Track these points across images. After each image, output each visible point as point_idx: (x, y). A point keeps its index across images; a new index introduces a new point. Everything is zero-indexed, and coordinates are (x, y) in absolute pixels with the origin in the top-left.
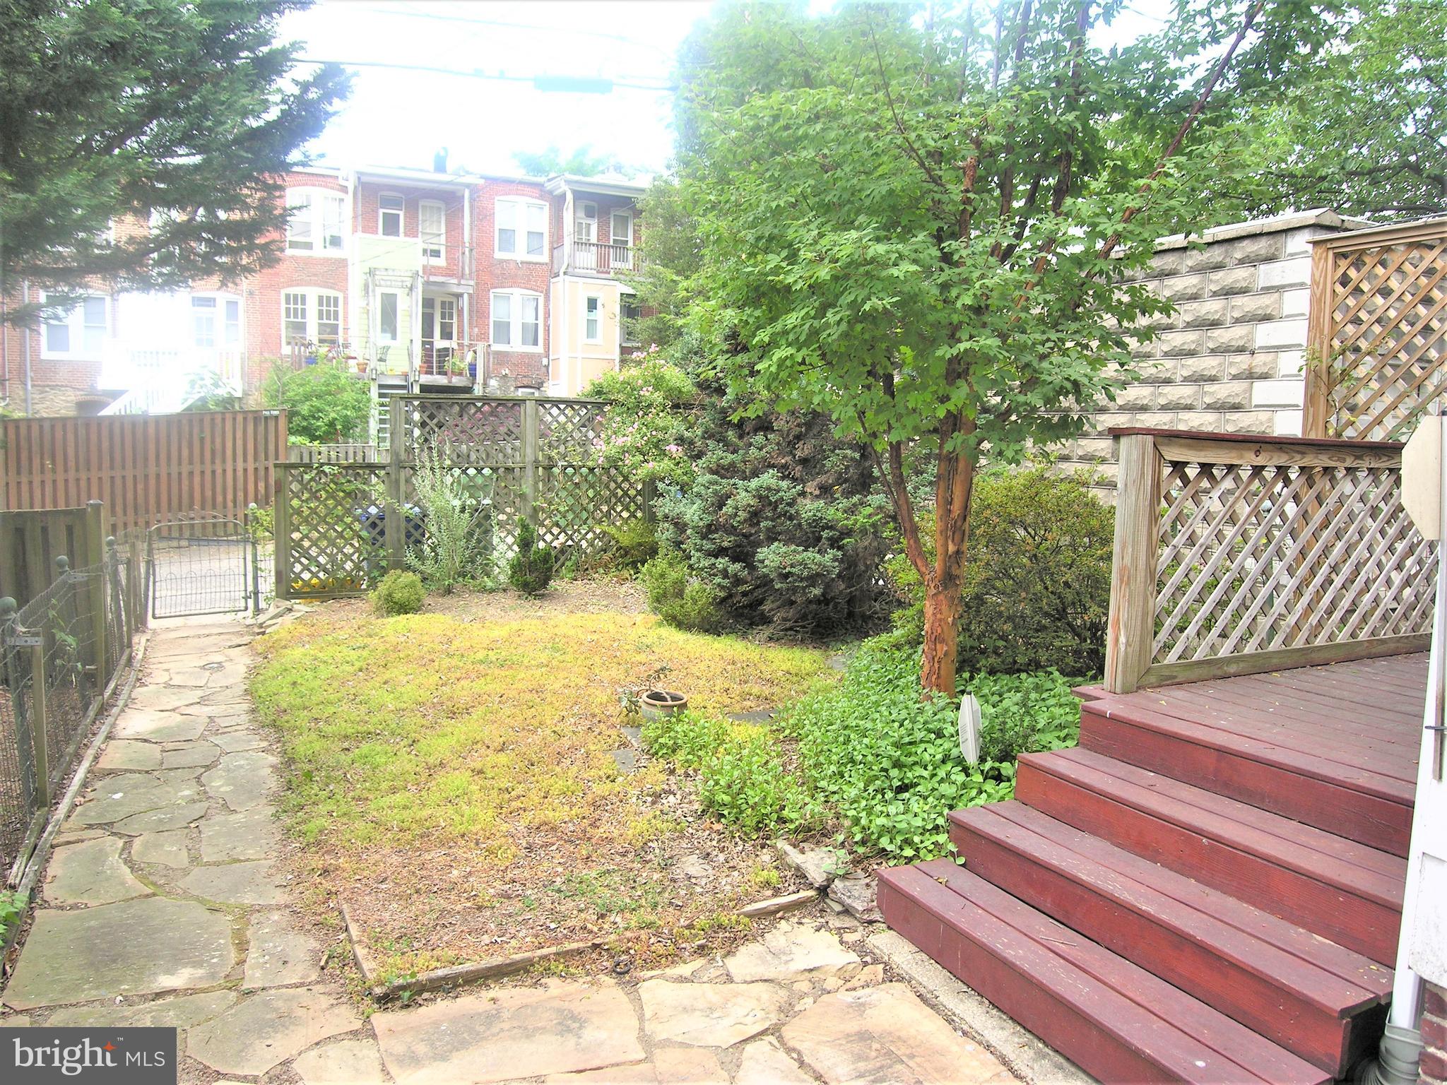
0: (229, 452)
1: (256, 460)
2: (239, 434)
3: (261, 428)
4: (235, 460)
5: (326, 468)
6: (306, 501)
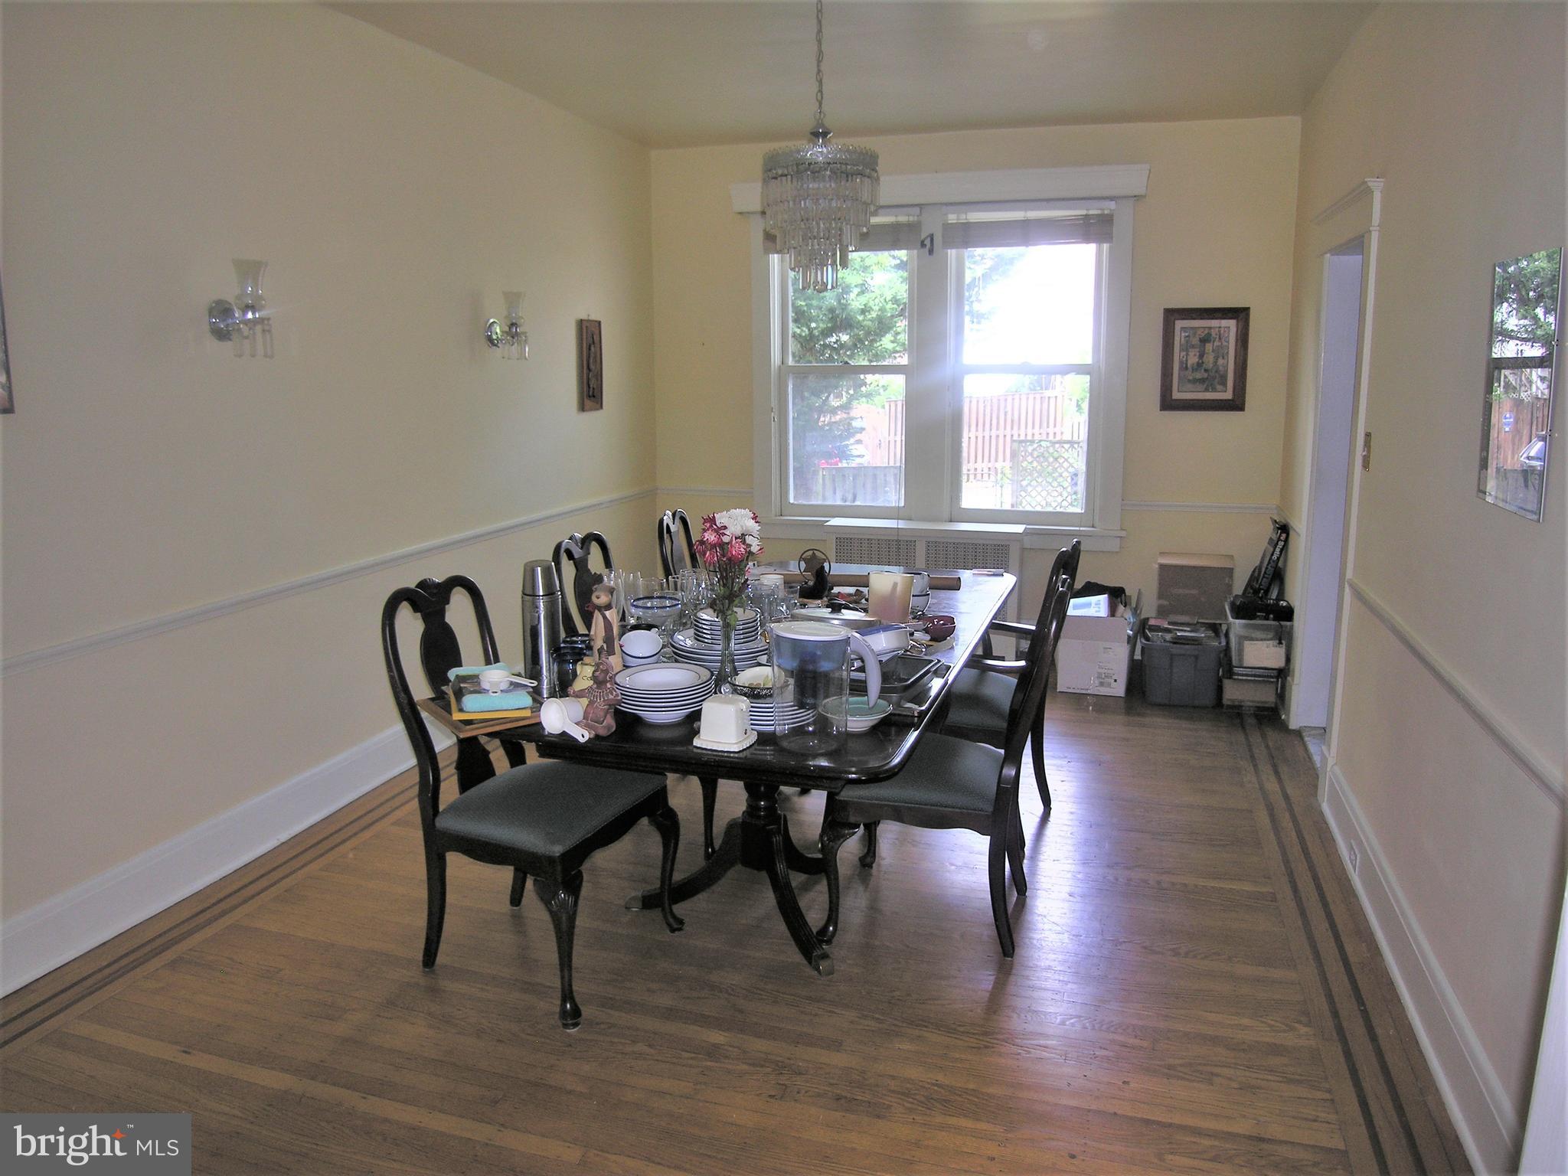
5: (1043, 443)
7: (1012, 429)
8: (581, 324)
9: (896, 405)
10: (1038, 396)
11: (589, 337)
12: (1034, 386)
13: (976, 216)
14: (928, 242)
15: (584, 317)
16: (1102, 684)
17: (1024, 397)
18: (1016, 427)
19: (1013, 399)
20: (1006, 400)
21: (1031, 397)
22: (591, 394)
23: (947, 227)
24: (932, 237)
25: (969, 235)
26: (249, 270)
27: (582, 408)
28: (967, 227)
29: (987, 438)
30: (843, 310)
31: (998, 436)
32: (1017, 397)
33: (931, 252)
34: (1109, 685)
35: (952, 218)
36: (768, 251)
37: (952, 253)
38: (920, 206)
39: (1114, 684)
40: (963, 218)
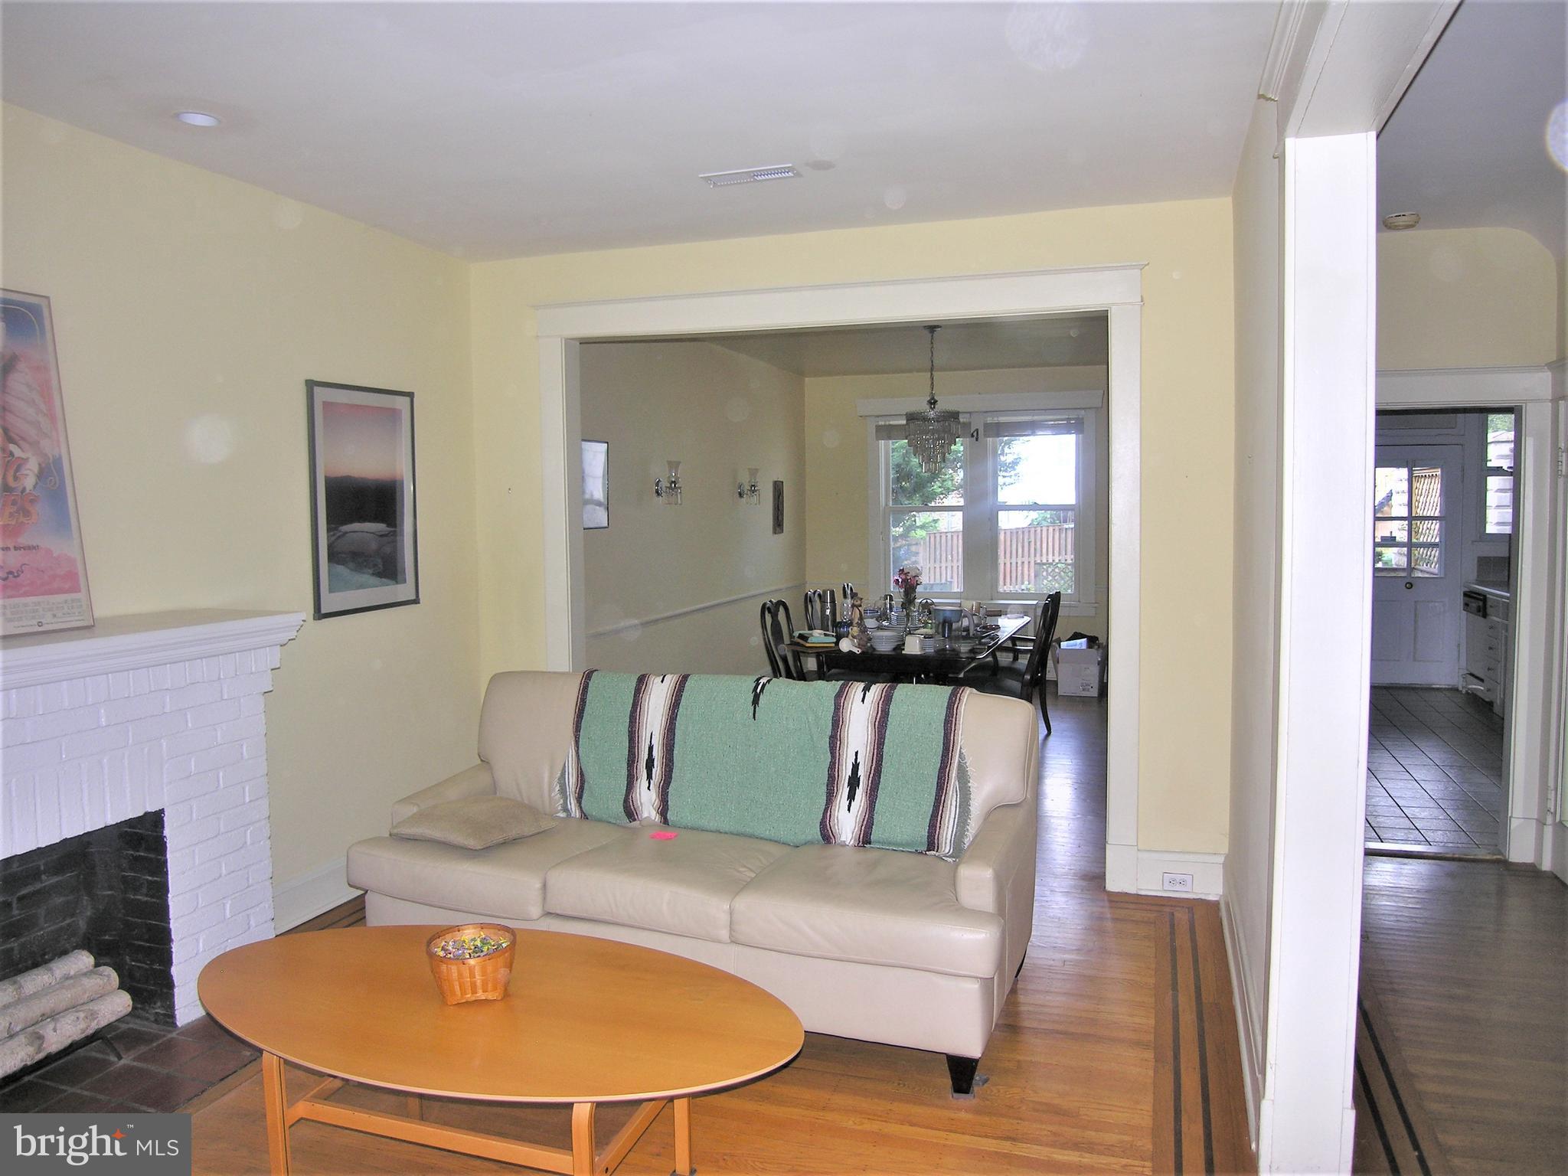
0: (1044, 551)
1: (1060, 554)
2: (1050, 539)
3: (1063, 535)
4: (1047, 554)
5: (1059, 565)
6: (1050, 581)
7: (1035, 556)
8: (775, 483)
9: (935, 537)
10: (1057, 528)
11: (778, 489)
12: (1054, 520)
13: (1003, 419)
14: (975, 434)
15: (776, 480)
16: (1084, 690)
17: (1045, 529)
18: (1038, 555)
19: (1035, 531)
20: (1029, 531)
21: (1051, 529)
22: (778, 524)
23: (986, 426)
24: (977, 430)
25: (999, 430)
26: (673, 465)
27: (775, 532)
28: (998, 425)
29: (1014, 564)
30: (907, 465)
31: (1023, 563)
32: (1039, 529)
33: (977, 440)
34: (1088, 690)
35: (989, 420)
36: (878, 438)
37: (990, 440)
38: (970, 413)
39: (1091, 690)
40: (996, 420)
